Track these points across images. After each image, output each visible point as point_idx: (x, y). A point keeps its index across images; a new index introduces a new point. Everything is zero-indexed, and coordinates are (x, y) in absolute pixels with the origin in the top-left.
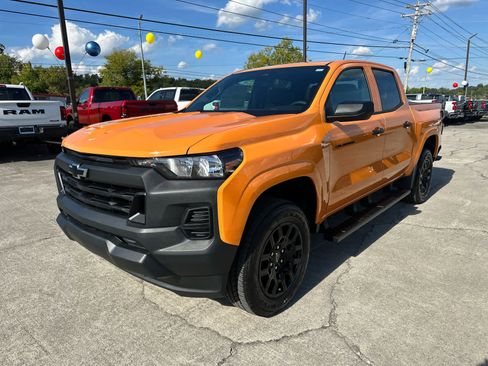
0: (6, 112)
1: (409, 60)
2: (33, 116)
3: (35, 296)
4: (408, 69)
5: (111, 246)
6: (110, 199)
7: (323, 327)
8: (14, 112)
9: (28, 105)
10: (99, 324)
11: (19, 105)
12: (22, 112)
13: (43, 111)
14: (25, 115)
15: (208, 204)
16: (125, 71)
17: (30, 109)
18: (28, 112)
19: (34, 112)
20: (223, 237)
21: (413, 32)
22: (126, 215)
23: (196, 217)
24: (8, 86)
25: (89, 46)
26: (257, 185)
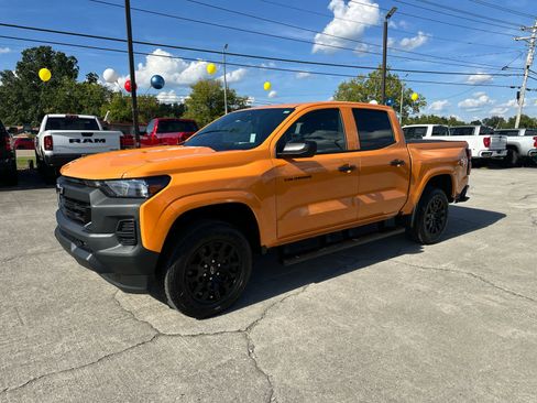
0: (71, 141)
1: (523, 88)
2: (95, 144)
3: (35, 289)
4: (521, 99)
5: (74, 247)
6: (76, 211)
7: (239, 331)
8: (78, 141)
9: (91, 134)
10: (68, 311)
11: (84, 134)
12: (85, 141)
13: (104, 141)
14: (88, 144)
15: (132, 217)
16: (209, 101)
17: (92, 138)
18: (90, 141)
19: (96, 141)
20: (145, 245)
21: (529, 57)
22: (83, 223)
23: (125, 227)
24: (80, 116)
25: (154, 79)
26: (178, 207)
